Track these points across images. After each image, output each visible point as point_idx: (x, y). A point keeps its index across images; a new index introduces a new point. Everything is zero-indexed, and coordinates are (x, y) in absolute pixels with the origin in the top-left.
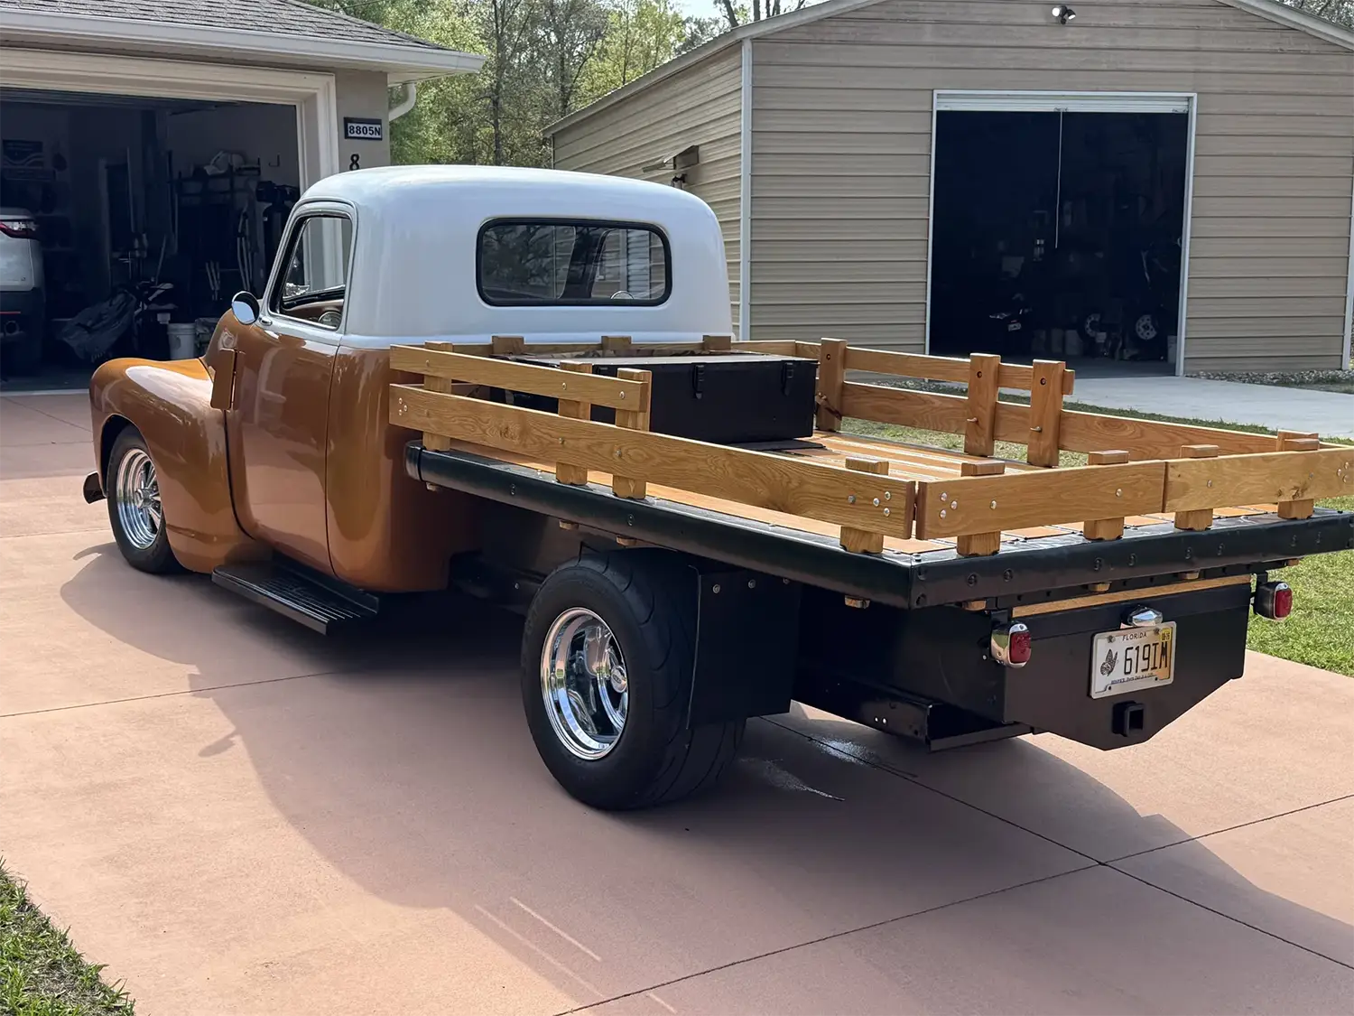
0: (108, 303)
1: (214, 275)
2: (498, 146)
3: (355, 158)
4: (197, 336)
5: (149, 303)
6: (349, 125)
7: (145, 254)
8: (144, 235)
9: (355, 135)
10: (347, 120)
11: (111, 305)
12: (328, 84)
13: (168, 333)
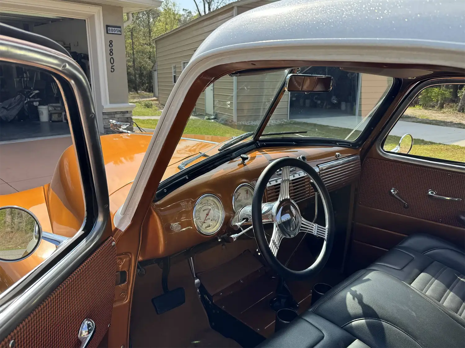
0: (14, 98)
1: (55, 87)
2: (133, 45)
3: (111, 42)
4: (49, 111)
5: (30, 98)
6: (108, 28)
7: (28, 79)
8: (28, 72)
9: (111, 32)
10: (107, 26)
11: (15, 99)
12: (99, 10)
13: (38, 109)
